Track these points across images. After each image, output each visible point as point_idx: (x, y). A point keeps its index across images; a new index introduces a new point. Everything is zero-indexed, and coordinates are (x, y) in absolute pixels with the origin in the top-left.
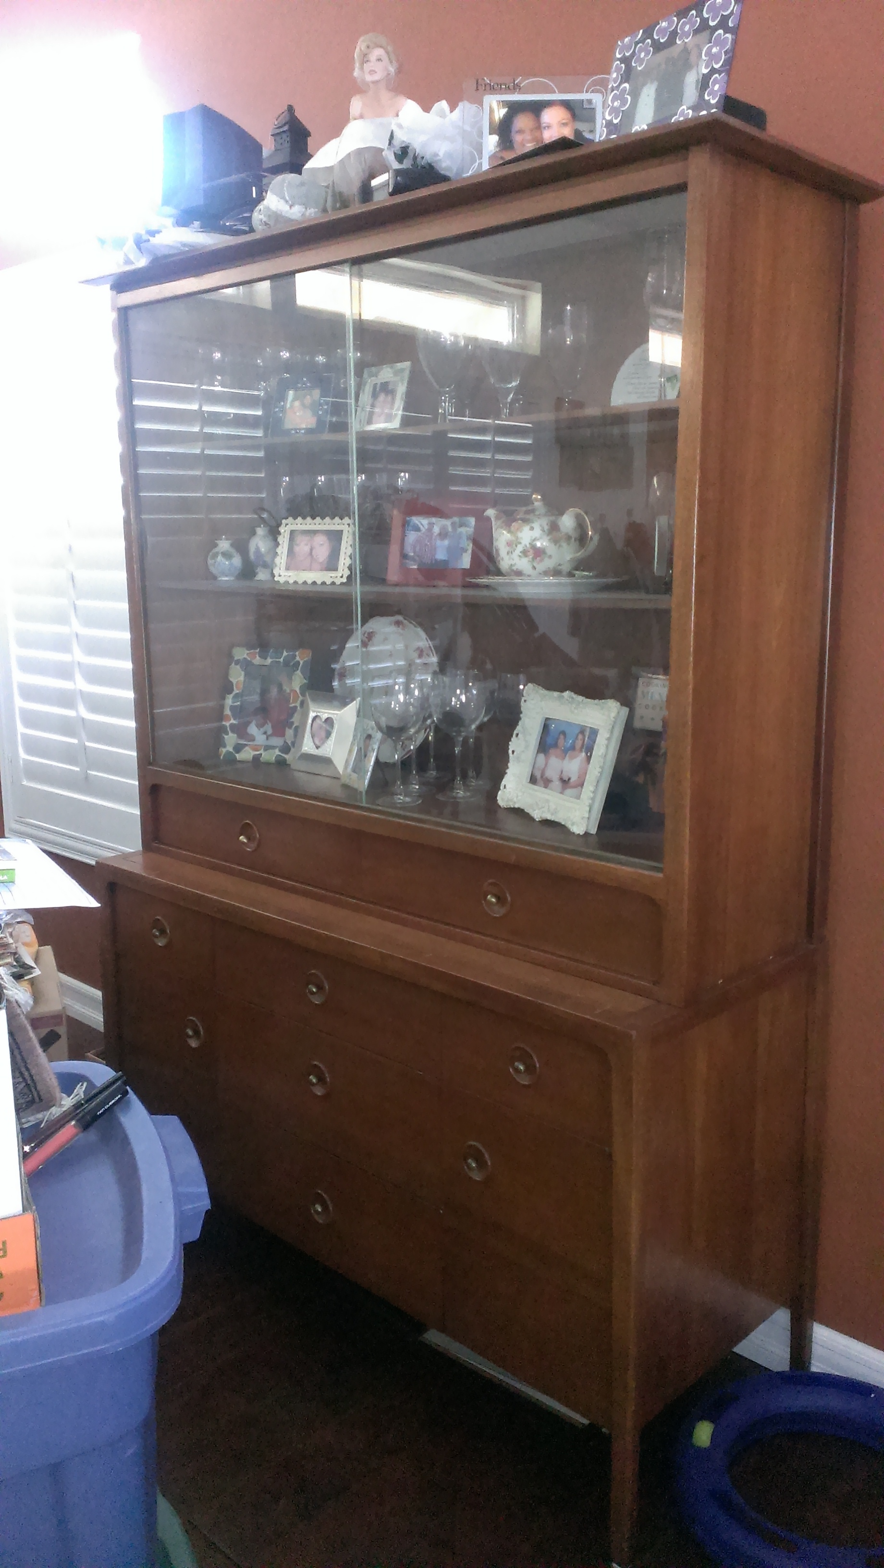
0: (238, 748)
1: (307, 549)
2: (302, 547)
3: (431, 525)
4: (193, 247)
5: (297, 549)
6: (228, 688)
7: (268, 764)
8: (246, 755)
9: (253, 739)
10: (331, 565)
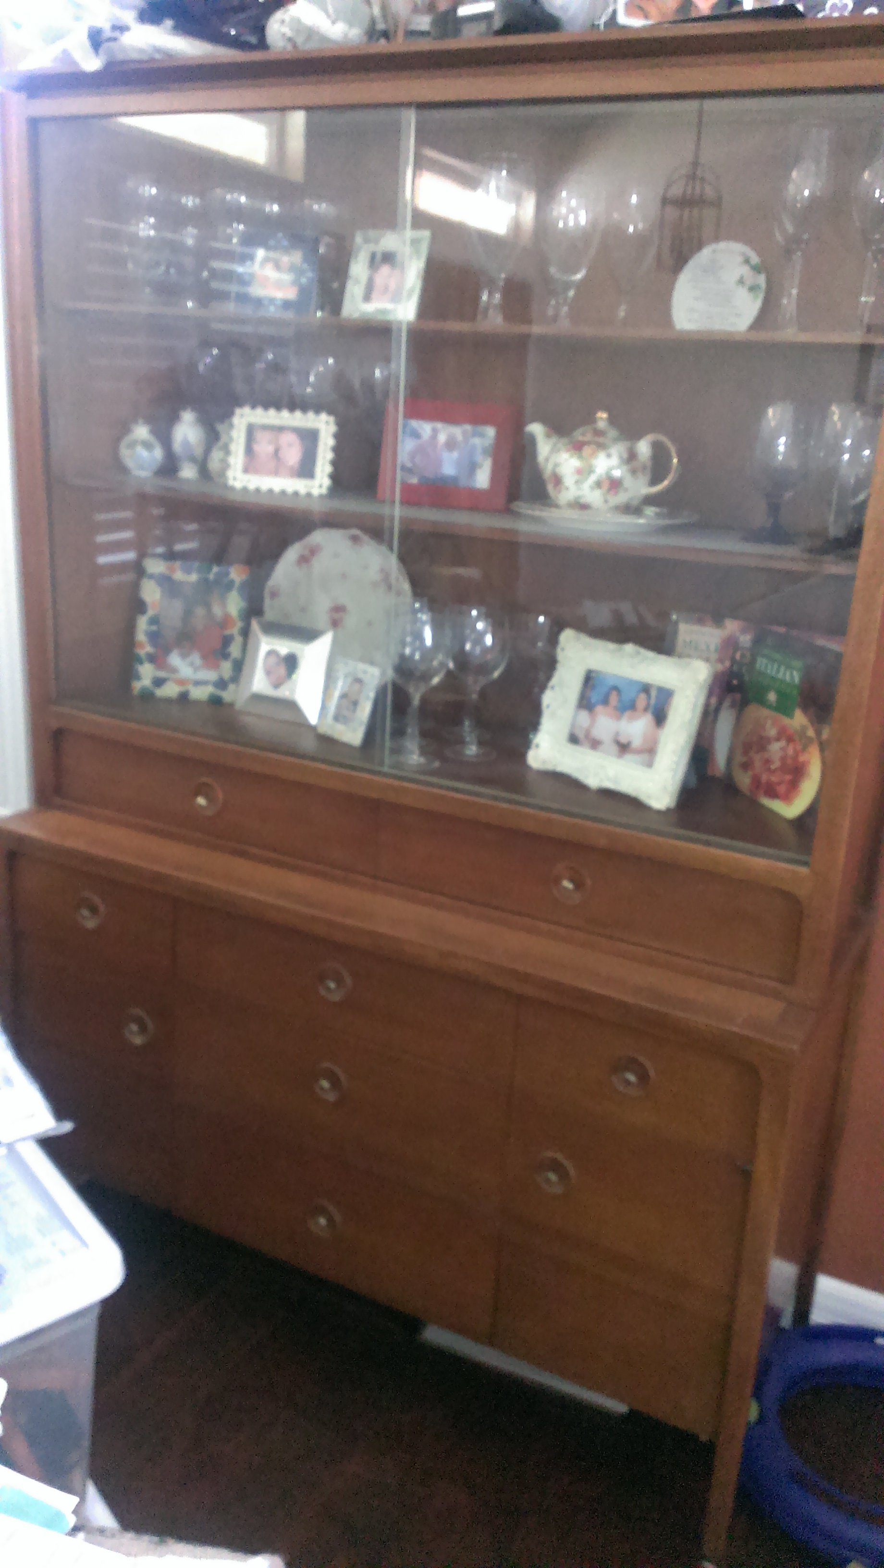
0: (159, 682)
1: (270, 449)
2: (264, 447)
3: (435, 432)
4: (169, 55)
5: (256, 448)
6: (140, 607)
7: (197, 702)
8: (170, 690)
9: (174, 670)
10: (306, 470)
